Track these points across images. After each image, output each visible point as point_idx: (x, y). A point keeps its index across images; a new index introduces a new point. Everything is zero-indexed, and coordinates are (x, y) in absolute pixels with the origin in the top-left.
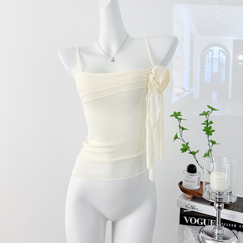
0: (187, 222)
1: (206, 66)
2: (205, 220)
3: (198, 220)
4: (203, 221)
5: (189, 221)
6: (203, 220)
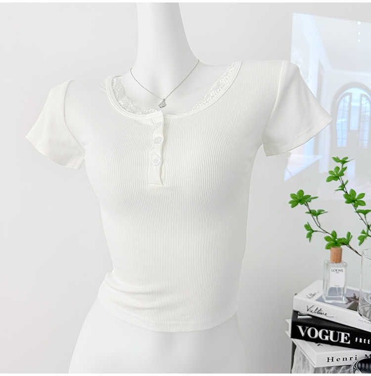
0: (303, 334)
2: (332, 332)
3: (321, 331)
5: (306, 334)
6: (329, 332)
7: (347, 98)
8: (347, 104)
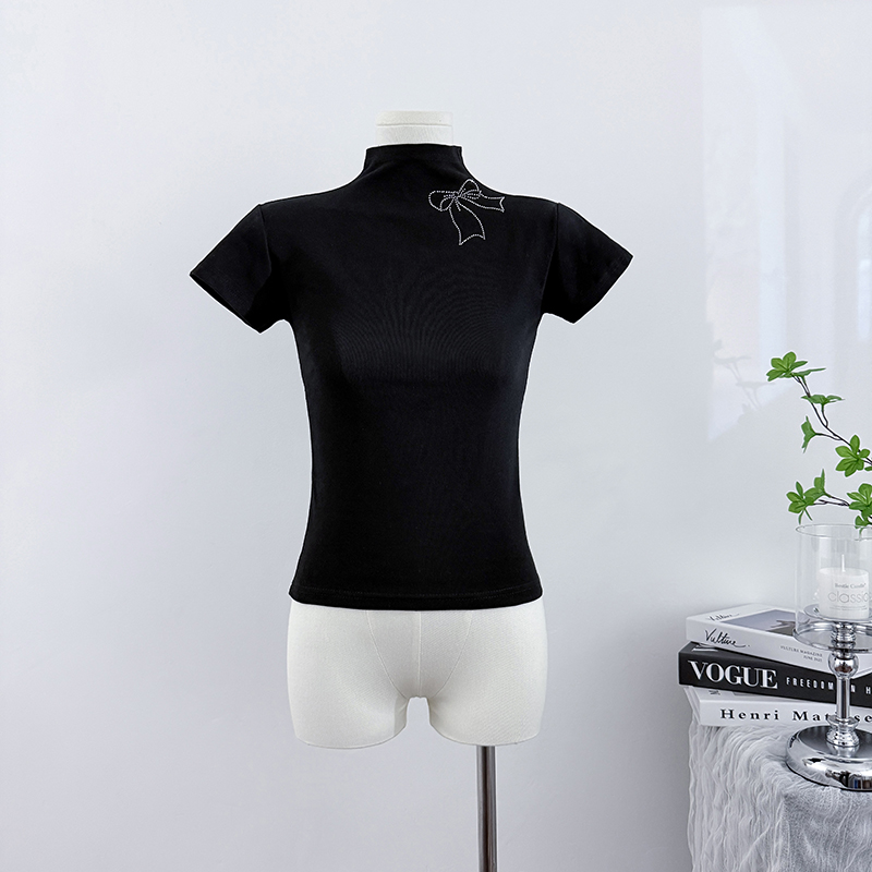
0: (699, 676)
2: (746, 670)
3: (728, 669)
4: (742, 675)
5: (704, 674)
6: (742, 670)
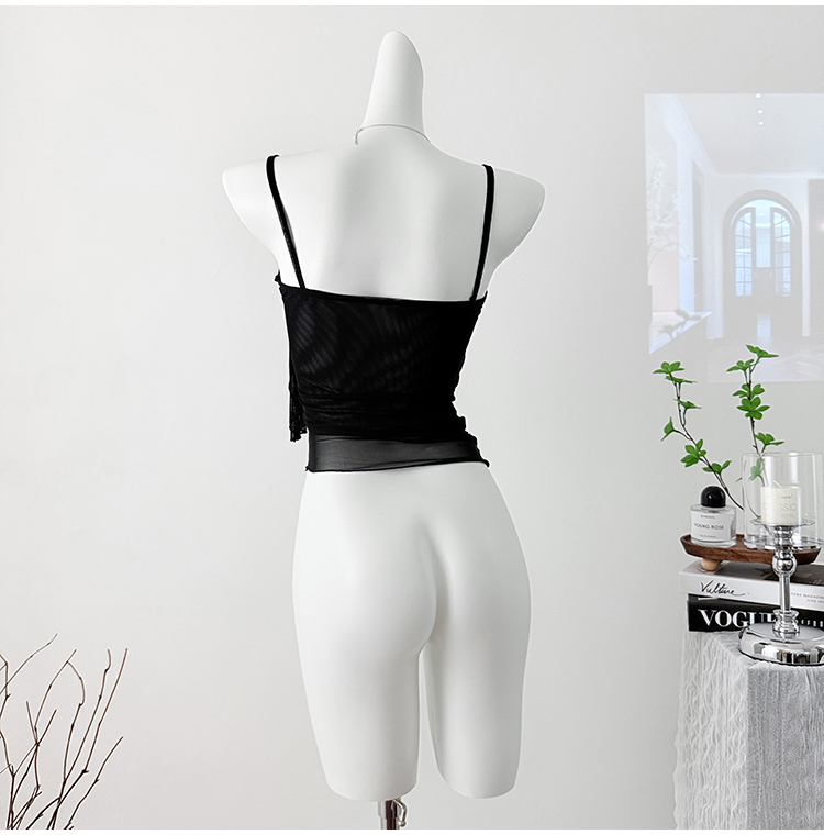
0: (708, 622)
1: (739, 252)
2: (752, 615)
3: (736, 615)
4: (748, 619)
5: (713, 621)
6: (749, 616)
7: (748, 217)
8: (748, 227)
